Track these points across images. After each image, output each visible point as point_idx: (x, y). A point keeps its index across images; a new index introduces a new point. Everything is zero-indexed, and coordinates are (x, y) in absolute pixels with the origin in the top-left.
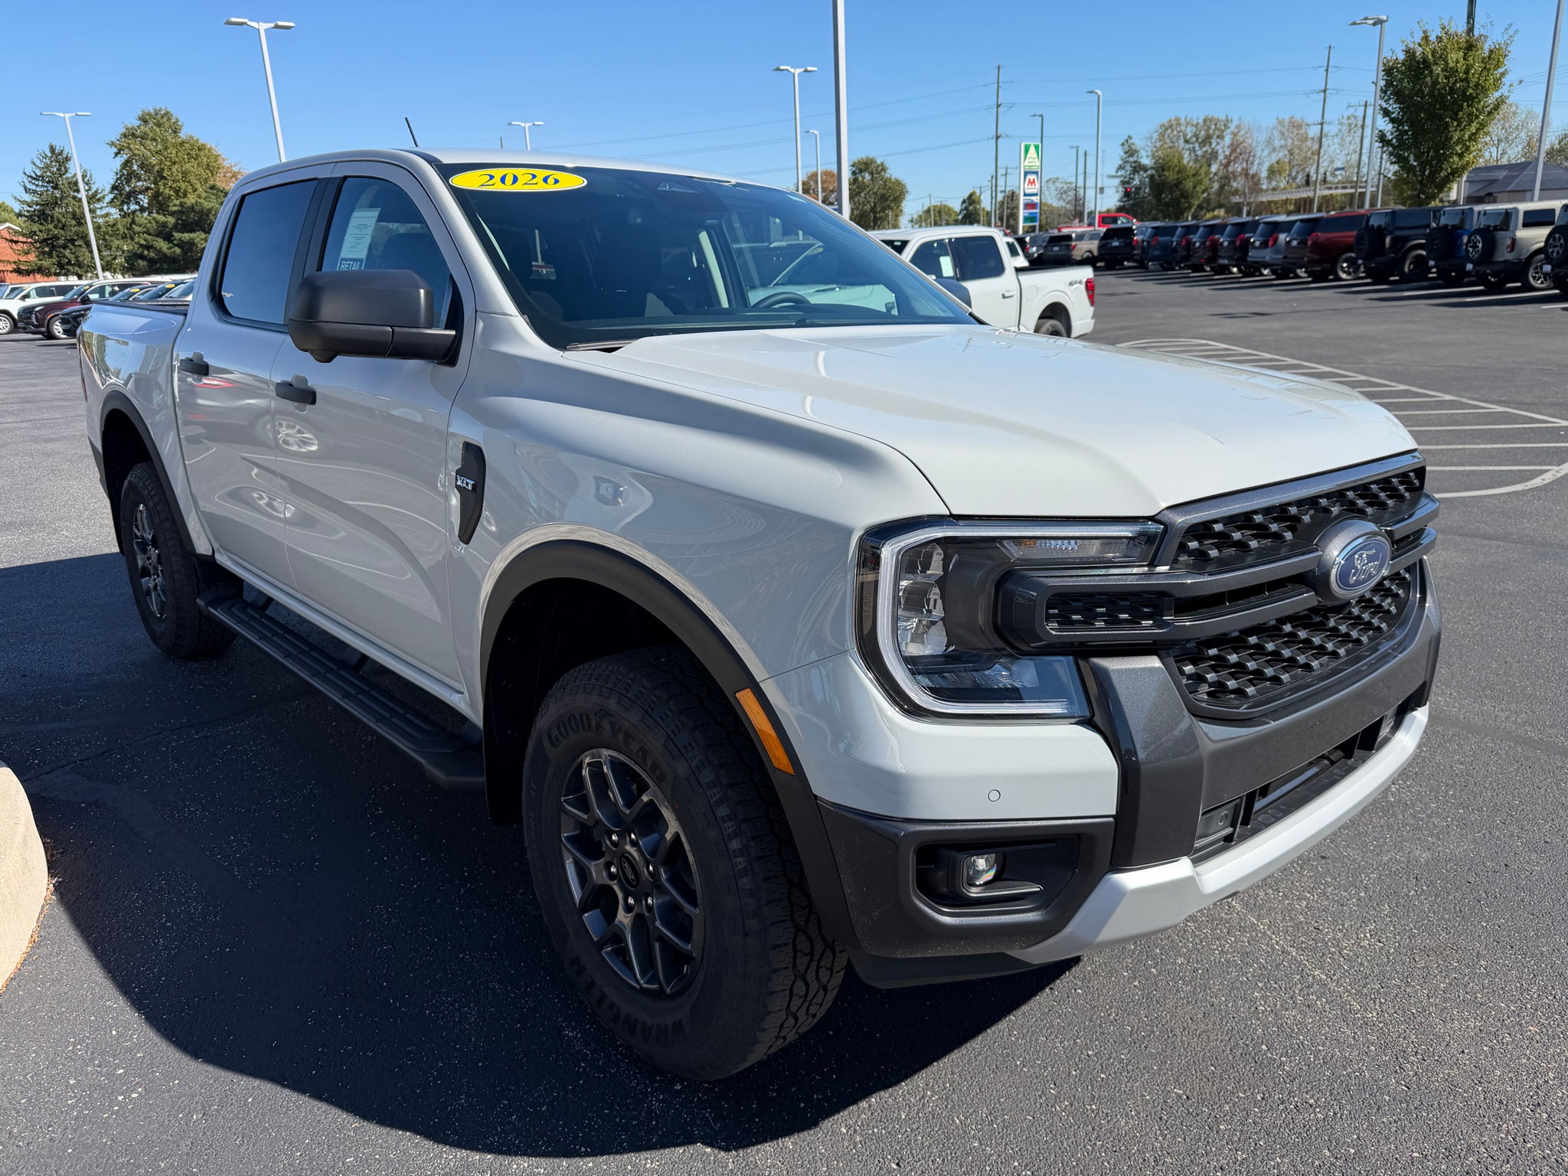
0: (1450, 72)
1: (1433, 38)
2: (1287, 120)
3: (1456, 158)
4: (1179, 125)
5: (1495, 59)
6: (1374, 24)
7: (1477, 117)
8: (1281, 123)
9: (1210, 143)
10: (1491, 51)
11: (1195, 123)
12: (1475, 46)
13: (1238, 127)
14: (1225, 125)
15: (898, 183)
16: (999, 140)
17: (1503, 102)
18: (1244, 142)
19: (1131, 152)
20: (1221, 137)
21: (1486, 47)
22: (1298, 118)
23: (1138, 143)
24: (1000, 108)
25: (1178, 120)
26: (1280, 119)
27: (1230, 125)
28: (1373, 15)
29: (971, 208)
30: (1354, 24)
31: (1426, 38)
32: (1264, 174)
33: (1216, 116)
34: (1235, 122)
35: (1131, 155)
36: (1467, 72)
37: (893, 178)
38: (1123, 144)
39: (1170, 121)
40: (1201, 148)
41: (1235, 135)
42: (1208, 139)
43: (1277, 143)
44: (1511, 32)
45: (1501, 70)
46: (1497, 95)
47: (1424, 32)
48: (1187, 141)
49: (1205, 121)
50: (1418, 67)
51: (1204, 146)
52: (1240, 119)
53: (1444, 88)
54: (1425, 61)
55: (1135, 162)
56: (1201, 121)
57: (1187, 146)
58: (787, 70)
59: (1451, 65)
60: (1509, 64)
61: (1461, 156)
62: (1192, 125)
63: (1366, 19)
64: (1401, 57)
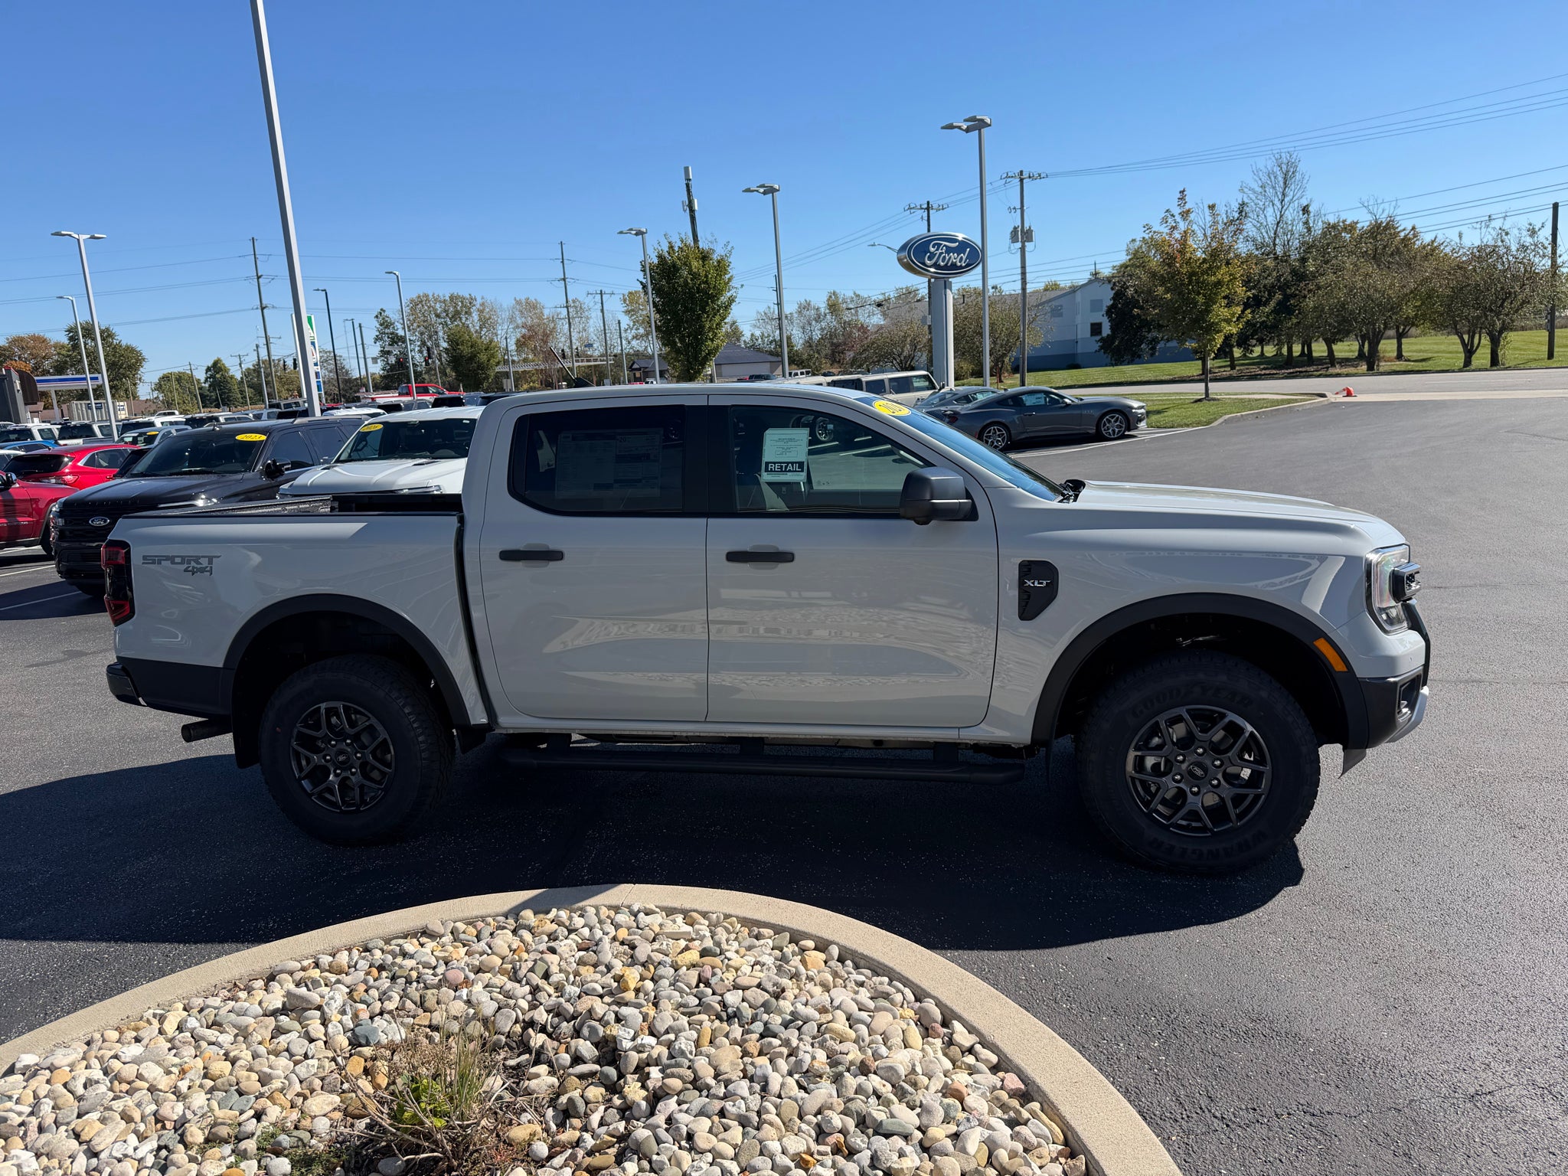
0: (695, 276)
1: (676, 249)
2: (523, 301)
3: (710, 343)
4: (428, 300)
5: (722, 267)
6: (637, 234)
7: (718, 311)
8: (519, 303)
9: (461, 319)
10: (719, 262)
11: (442, 299)
12: (708, 257)
13: (483, 304)
14: (470, 303)
15: (130, 350)
16: (265, 311)
17: (733, 301)
18: (490, 318)
19: (385, 324)
20: (468, 313)
21: (715, 257)
22: (532, 299)
23: (393, 315)
24: (260, 280)
25: (427, 296)
26: (518, 299)
27: (474, 303)
28: (636, 227)
29: (218, 376)
30: (621, 233)
31: (671, 247)
32: (512, 347)
33: (460, 294)
34: (479, 301)
35: (387, 327)
36: (706, 276)
37: (124, 343)
38: (377, 317)
39: (419, 297)
40: (452, 323)
41: (481, 312)
42: (456, 315)
43: (519, 321)
44: (729, 248)
45: (727, 276)
46: (729, 294)
47: (670, 243)
48: (438, 316)
49: (451, 298)
50: (670, 271)
51: (455, 321)
52: (483, 298)
53: (693, 288)
54: (674, 265)
55: (392, 333)
56: (447, 298)
57: (439, 320)
58: (70, 235)
59: (695, 270)
60: (733, 271)
61: (712, 340)
62: (440, 302)
63: (631, 230)
64: (656, 261)
